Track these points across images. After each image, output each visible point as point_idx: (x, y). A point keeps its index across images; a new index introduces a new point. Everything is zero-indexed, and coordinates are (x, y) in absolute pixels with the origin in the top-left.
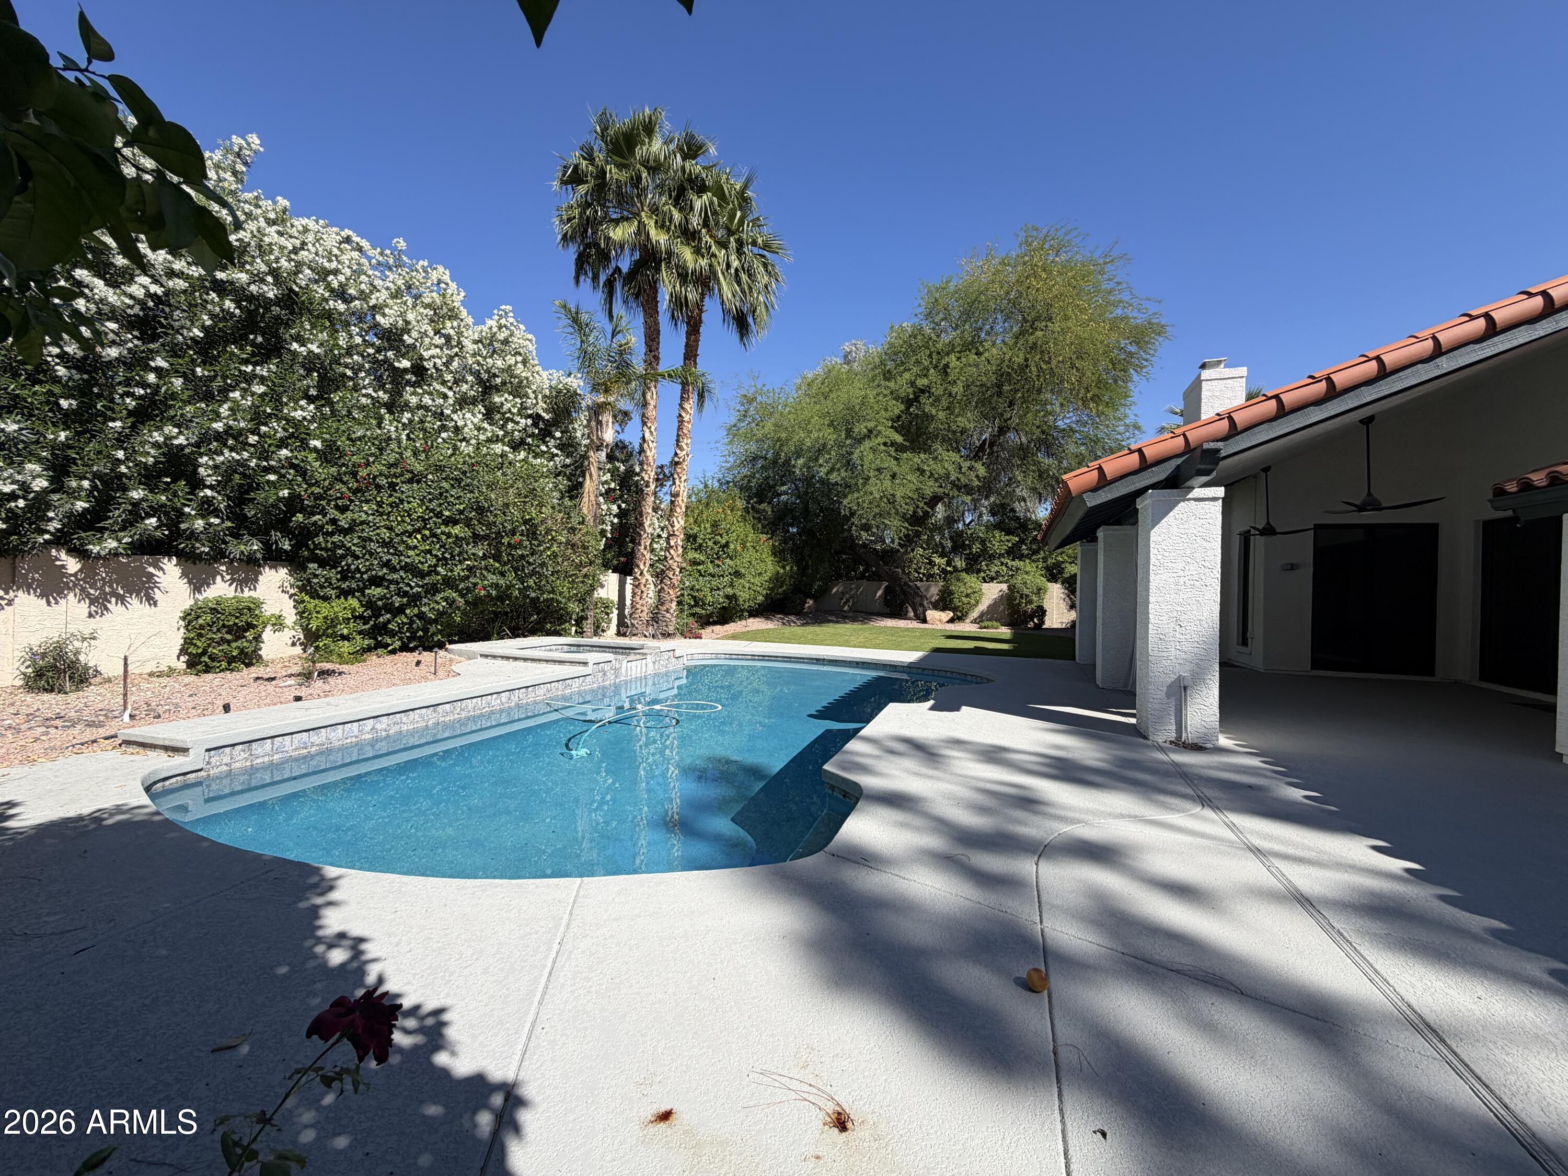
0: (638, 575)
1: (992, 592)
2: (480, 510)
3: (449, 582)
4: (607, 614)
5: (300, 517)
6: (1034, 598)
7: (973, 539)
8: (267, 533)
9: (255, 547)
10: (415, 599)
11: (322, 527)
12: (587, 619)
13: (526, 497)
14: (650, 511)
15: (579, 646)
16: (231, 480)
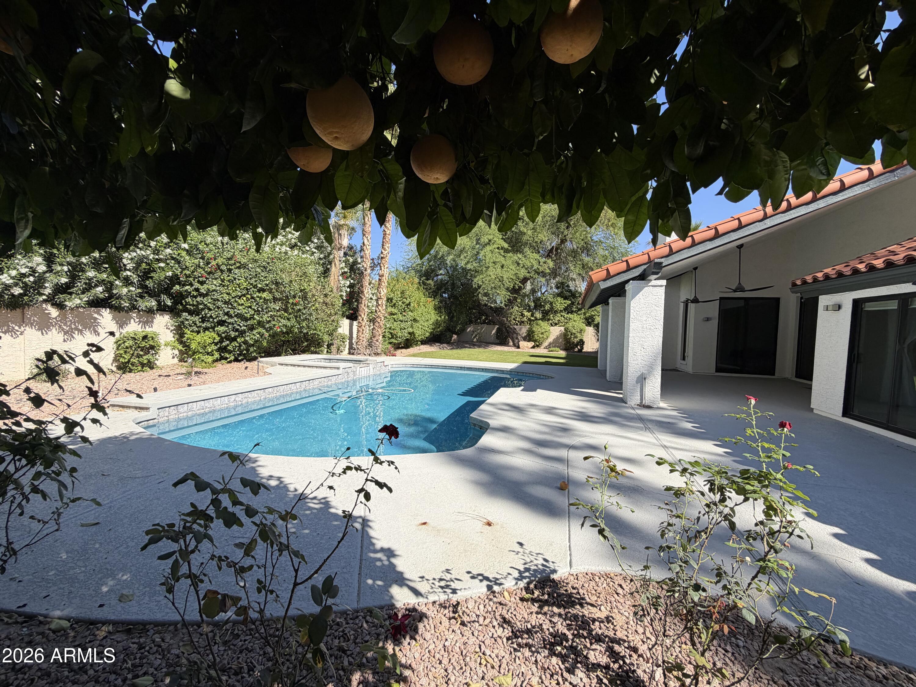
0: (360, 321)
1: (556, 332)
2: (277, 284)
3: (260, 324)
4: (344, 342)
5: (177, 287)
6: (579, 335)
7: (546, 302)
8: (159, 296)
9: (153, 304)
10: (242, 333)
11: (190, 293)
12: (333, 345)
13: (301, 277)
14: (367, 284)
15: (330, 359)
16: (140, 266)
